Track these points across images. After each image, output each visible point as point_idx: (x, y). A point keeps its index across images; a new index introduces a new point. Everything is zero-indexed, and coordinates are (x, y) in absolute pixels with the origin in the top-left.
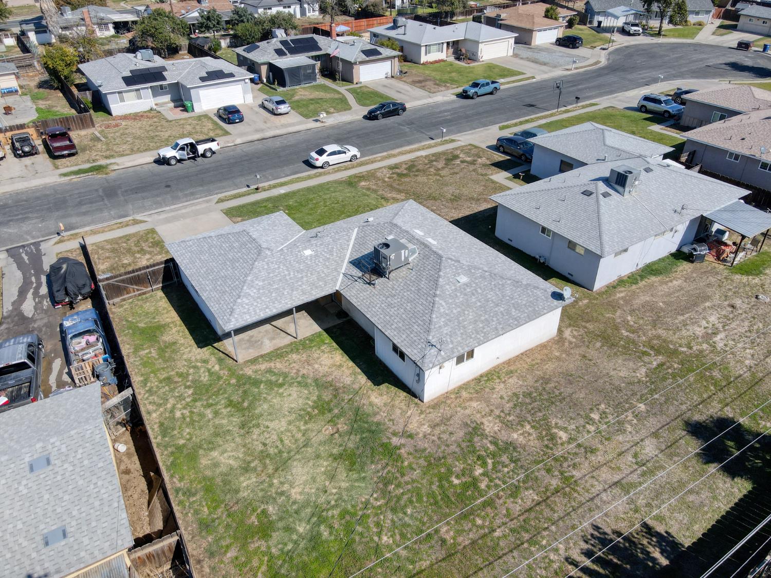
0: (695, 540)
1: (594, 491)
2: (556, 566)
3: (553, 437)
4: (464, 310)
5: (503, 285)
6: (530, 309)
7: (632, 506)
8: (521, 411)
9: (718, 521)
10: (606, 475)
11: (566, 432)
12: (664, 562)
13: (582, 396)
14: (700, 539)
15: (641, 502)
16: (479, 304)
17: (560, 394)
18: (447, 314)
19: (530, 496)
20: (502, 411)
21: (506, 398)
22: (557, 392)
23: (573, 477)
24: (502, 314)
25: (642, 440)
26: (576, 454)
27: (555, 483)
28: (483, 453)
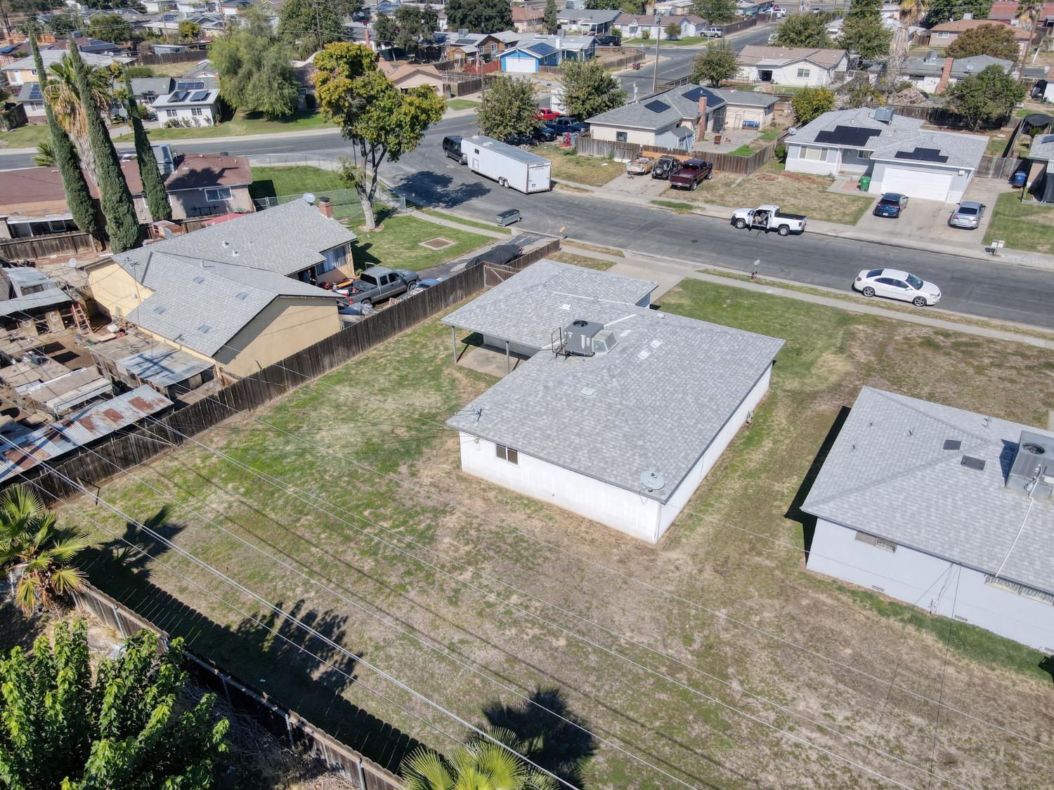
0: (352, 703)
1: (393, 610)
2: (290, 593)
3: (462, 569)
4: (545, 413)
5: (616, 426)
6: (602, 465)
7: (382, 644)
8: (490, 538)
9: (388, 726)
10: (419, 619)
11: (473, 578)
12: (316, 675)
13: (548, 584)
14: (355, 708)
15: (392, 651)
16: (566, 420)
17: (539, 565)
18: (527, 405)
19: (368, 564)
20: (480, 525)
21: (504, 524)
22: (540, 561)
23: (407, 591)
24: (570, 445)
25: (496, 647)
26: (443, 590)
27: (394, 580)
28: (411, 523)
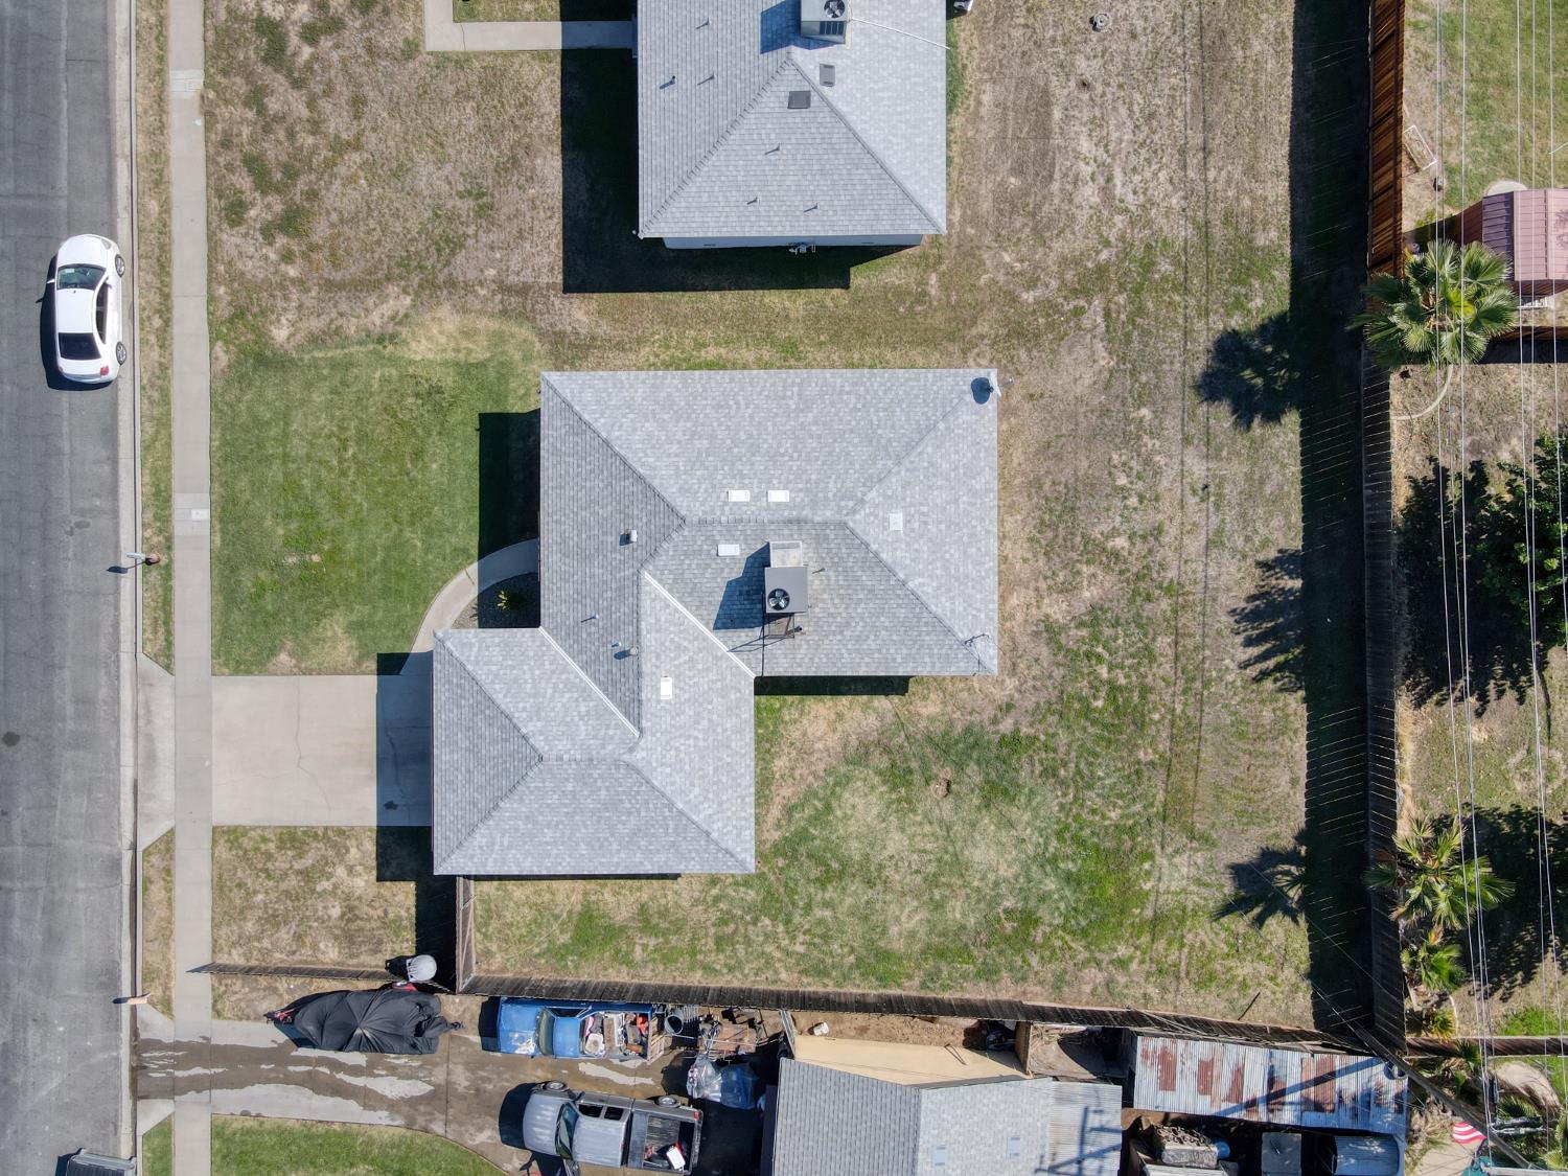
0: (1302, 534)
1: (1200, 575)
2: (1239, 683)
3: (1116, 555)
4: (943, 557)
6: (982, 455)
7: (1239, 556)
8: (1058, 555)
9: (1303, 492)
10: (1194, 545)
11: (1119, 535)
12: (1298, 583)
13: (1085, 464)
14: (1305, 529)
15: (1240, 542)
16: (943, 527)
17: (1066, 487)
18: (938, 588)
19: (1163, 642)
20: (1046, 578)
21: (1029, 555)
22: (1061, 488)
23: (1172, 581)
24: (973, 505)
25: (1182, 463)
26: (1150, 551)
27: (1165, 604)
28: (1085, 648)
